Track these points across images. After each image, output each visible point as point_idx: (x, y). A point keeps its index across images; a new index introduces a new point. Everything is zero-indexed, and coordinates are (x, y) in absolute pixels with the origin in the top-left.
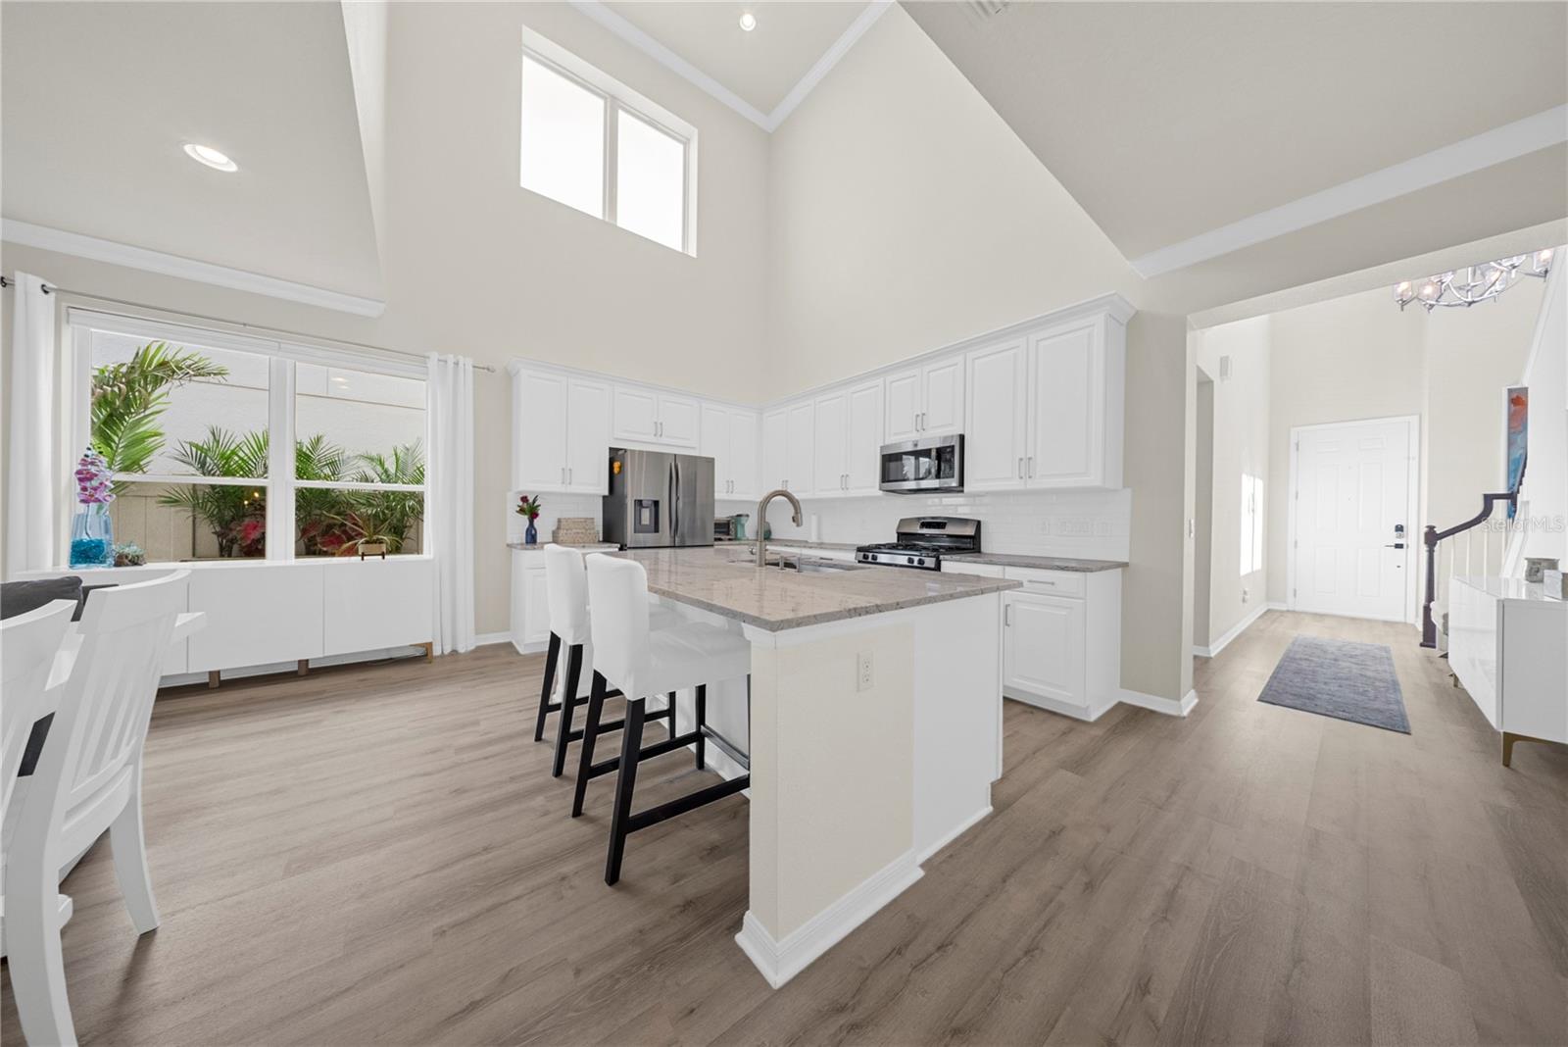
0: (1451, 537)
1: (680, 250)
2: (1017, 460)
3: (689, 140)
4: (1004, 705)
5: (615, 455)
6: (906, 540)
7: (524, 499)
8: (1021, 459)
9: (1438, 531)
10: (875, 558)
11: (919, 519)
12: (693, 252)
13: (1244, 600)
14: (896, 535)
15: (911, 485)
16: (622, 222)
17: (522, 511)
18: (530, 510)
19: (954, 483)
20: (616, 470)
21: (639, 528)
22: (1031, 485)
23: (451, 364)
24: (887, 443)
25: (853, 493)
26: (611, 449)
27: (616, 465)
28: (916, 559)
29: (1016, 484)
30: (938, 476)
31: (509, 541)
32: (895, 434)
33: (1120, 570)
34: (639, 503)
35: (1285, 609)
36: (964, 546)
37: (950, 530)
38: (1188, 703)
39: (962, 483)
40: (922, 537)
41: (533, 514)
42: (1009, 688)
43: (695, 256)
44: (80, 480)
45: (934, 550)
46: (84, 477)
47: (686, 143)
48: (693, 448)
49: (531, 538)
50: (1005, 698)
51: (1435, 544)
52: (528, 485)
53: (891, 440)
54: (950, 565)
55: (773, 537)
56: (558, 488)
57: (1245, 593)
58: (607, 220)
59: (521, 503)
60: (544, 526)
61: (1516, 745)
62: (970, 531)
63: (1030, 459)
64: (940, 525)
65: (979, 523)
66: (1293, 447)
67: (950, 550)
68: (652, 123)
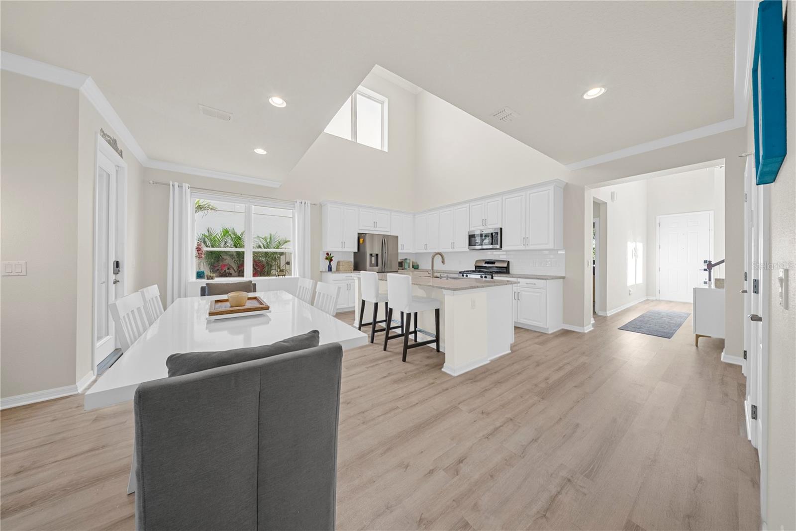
0: (718, 266)
1: (380, 149)
2: (522, 239)
3: (383, 102)
4: (515, 330)
5: (360, 236)
6: (478, 269)
7: (328, 254)
8: (524, 238)
9: (713, 263)
10: (467, 276)
11: (484, 260)
12: (386, 149)
13: (629, 294)
14: (474, 267)
15: (480, 247)
16: (359, 141)
17: (327, 258)
18: (329, 258)
19: (498, 246)
20: (361, 242)
21: (371, 265)
22: (528, 248)
23: (303, 203)
24: (471, 230)
25: (456, 250)
26: (358, 233)
27: (361, 240)
28: (483, 276)
29: (522, 247)
30: (492, 244)
31: (321, 270)
32: (474, 227)
33: (562, 279)
34: (371, 255)
35: (654, 299)
36: (502, 271)
37: (497, 265)
38: (588, 329)
39: (501, 247)
40: (485, 267)
41: (331, 260)
42: (517, 323)
43: (387, 151)
44: (198, 251)
45: (491, 272)
46: (198, 249)
47: (382, 103)
48: (388, 232)
49: (330, 269)
50: (515, 327)
51: (711, 269)
52: (329, 249)
53: (472, 229)
54: (497, 278)
55: (419, 268)
56: (340, 249)
57: (630, 291)
58: (353, 140)
59: (326, 255)
60: (334, 264)
61: (700, 339)
62: (505, 265)
63: (527, 238)
64: (493, 263)
65: (509, 262)
66: (658, 225)
67: (497, 273)
68: (369, 97)
